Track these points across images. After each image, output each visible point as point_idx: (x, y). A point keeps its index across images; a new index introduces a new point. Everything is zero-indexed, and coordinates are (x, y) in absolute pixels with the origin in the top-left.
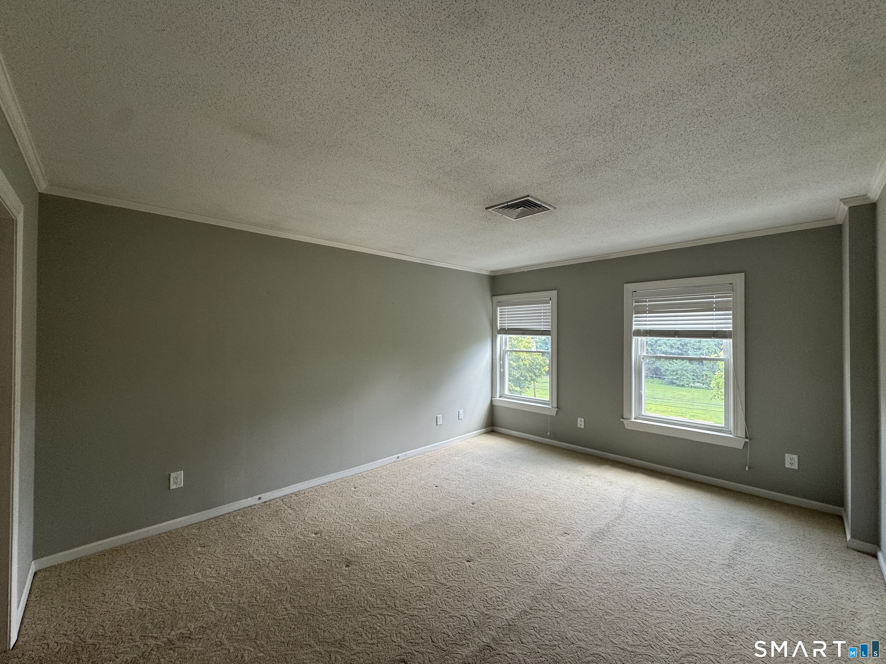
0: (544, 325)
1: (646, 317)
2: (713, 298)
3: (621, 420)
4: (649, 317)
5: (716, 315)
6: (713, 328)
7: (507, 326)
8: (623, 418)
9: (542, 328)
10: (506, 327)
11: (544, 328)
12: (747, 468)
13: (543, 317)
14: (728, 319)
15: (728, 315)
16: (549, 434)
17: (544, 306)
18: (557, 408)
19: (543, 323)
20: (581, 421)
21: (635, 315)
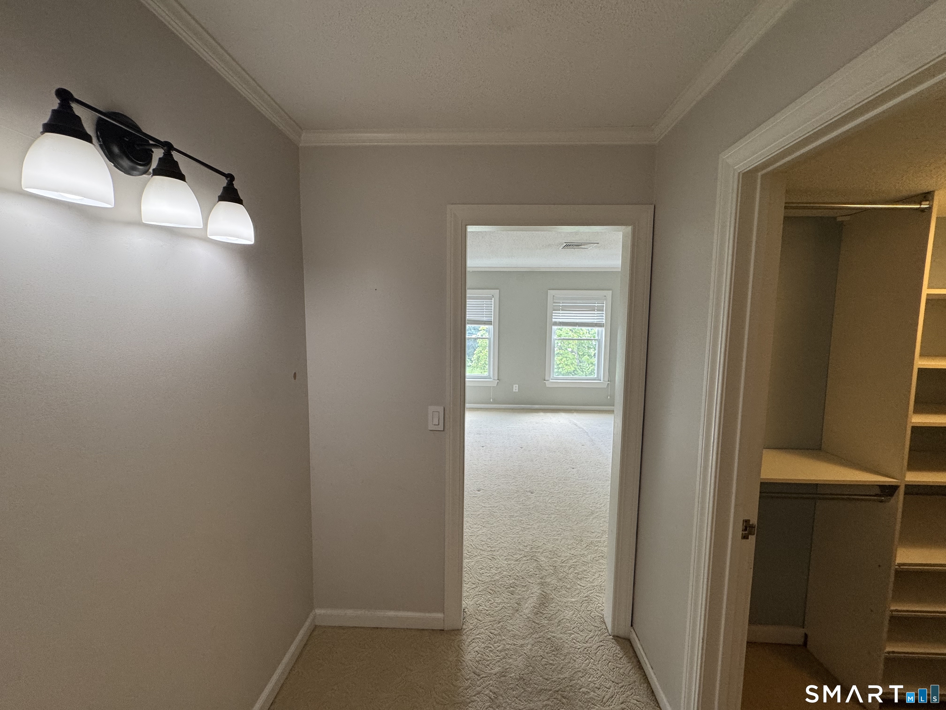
2: (596, 303)
3: (545, 381)
4: (562, 313)
8: (545, 380)
12: (609, 397)
13: (485, 310)
14: (603, 316)
15: (603, 314)
16: (491, 401)
17: (486, 302)
18: (498, 380)
19: (485, 315)
20: (516, 387)
21: (553, 312)
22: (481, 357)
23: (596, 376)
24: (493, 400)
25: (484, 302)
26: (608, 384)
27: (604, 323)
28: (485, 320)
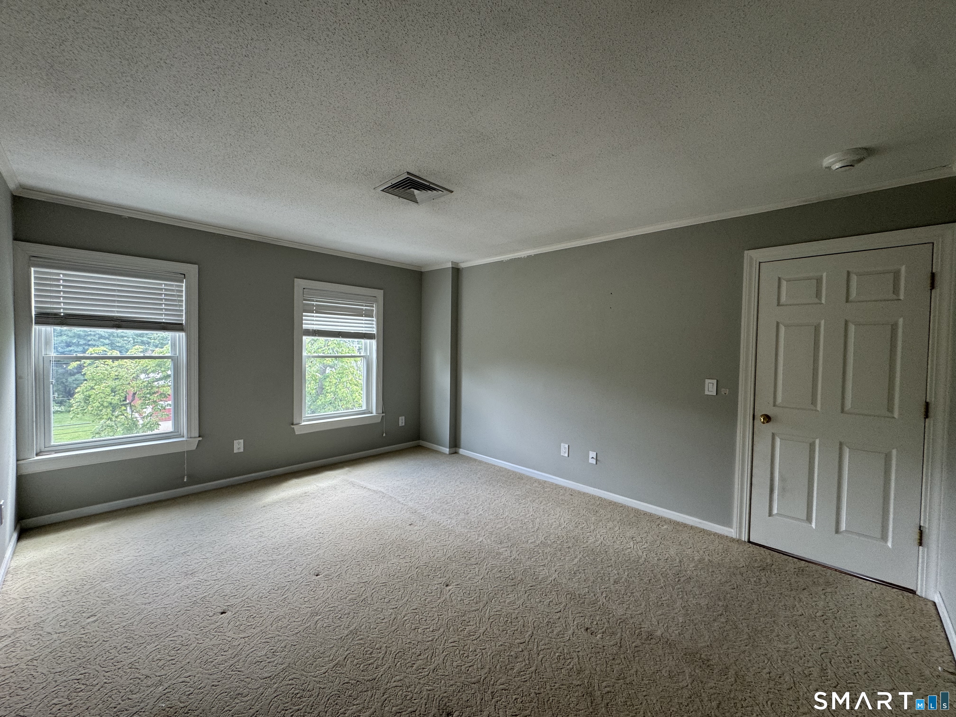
0: (166, 315)
1: (313, 317)
2: (362, 306)
3: (293, 426)
4: (316, 317)
5: (365, 320)
6: (363, 331)
7: (63, 309)
8: (293, 424)
9: (163, 319)
10: (62, 311)
11: (165, 319)
12: (384, 435)
13: (164, 302)
14: (373, 324)
15: (373, 321)
16: (185, 480)
17: (165, 285)
18: (199, 437)
19: (164, 312)
20: (239, 444)
21: (304, 314)
22: (92, 397)
23: (364, 408)
24: (187, 477)
25: (161, 284)
26: (383, 416)
27: (374, 334)
28: (164, 321)
